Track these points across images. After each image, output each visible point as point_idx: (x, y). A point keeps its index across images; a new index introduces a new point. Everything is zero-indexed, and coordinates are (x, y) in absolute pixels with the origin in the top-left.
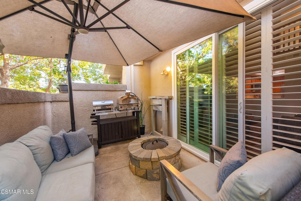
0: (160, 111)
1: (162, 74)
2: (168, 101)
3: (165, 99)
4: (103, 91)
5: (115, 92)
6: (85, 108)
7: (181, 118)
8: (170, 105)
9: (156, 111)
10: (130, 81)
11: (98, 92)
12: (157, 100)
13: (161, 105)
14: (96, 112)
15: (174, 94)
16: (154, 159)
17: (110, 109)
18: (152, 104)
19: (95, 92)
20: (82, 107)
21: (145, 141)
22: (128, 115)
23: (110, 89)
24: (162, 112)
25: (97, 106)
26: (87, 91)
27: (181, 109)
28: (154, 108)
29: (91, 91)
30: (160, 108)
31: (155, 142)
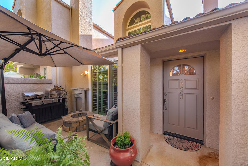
0: (80, 98)
1: (82, 74)
2: (86, 92)
3: (84, 90)
4: (30, 84)
5: (42, 85)
6: (12, 98)
7: (94, 101)
8: (87, 94)
9: (77, 97)
10: (56, 77)
11: (25, 84)
12: (78, 90)
13: (81, 94)
14: (27, 101)
15: (90, 87)
16: (81, 120)
17: (41, 98)
18: (74, 93)
19: (22, 85)
20: (8, 98)
21: (72, 115)
22: (53, 102)
23: (38, 83)
24: (82, 98)
25: (29, 96)
26: (14, 84)
27: (94, 96)
28: (76, 96)
29: (18, 84)
30: (80, 96)
31: (79, 115)
